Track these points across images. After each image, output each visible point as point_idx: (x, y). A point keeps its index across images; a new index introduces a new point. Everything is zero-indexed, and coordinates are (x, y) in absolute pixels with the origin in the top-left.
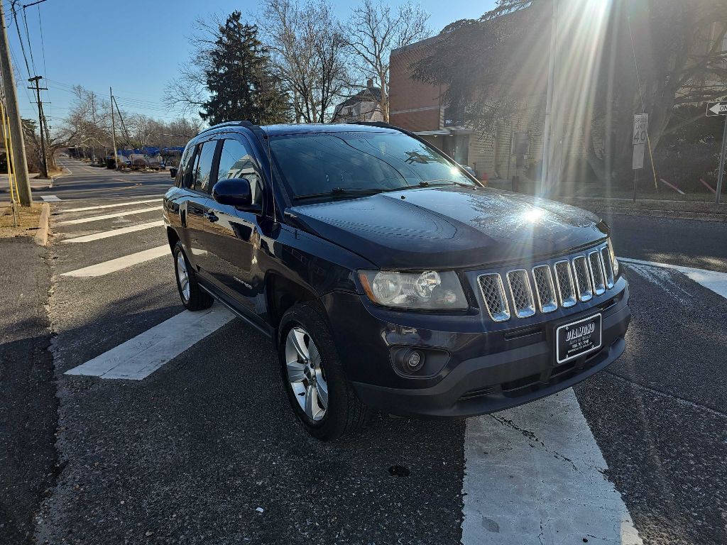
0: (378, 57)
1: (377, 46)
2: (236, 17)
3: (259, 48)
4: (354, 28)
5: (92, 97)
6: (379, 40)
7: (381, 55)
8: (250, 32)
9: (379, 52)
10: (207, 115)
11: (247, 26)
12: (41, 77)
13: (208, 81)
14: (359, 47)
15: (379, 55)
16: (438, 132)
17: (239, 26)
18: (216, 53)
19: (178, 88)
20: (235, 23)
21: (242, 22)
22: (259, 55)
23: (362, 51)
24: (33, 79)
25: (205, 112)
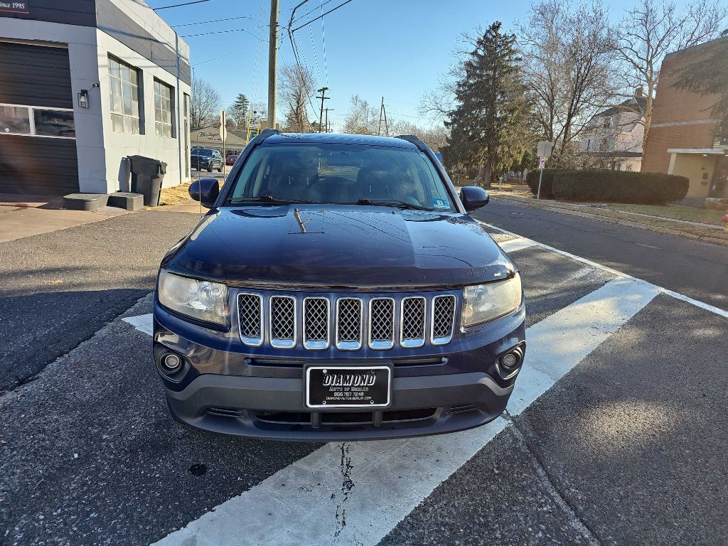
0: (649, 63)
1: (651, 50)
2: (496, 27)
3: (514, 57)
4: (624, 32)
5: (365, 105)
6: (654, 43)
7: (654, 61)
8: (507, 41)
9: (652, 57)
10: (450, 124)
11: (505, 36)
12: (327, 88)
13: (457, 91)
14: (628, 52)
15: (651, 60)
16: (709, 151)
17: (498, 36)
18: (469, 64)
19: (432, 98)
20: (494, 34)
21: (501, 32)
22: (513, 64)
23: (630, 57)
24: (321, 90)
25: (449, 121)
